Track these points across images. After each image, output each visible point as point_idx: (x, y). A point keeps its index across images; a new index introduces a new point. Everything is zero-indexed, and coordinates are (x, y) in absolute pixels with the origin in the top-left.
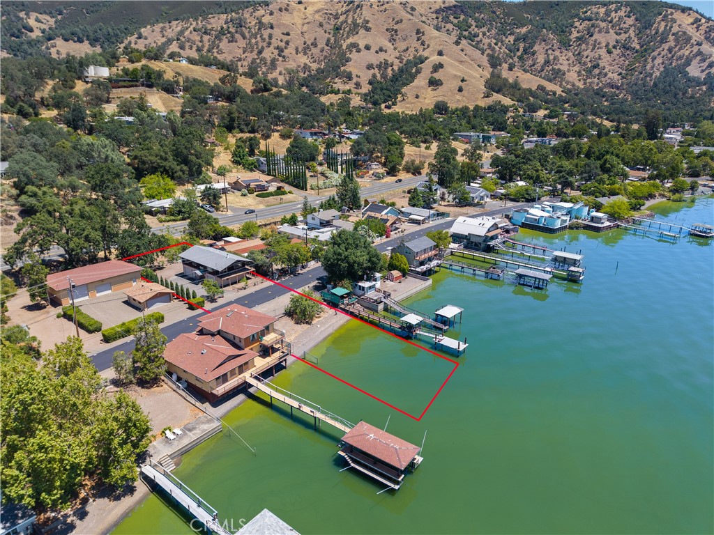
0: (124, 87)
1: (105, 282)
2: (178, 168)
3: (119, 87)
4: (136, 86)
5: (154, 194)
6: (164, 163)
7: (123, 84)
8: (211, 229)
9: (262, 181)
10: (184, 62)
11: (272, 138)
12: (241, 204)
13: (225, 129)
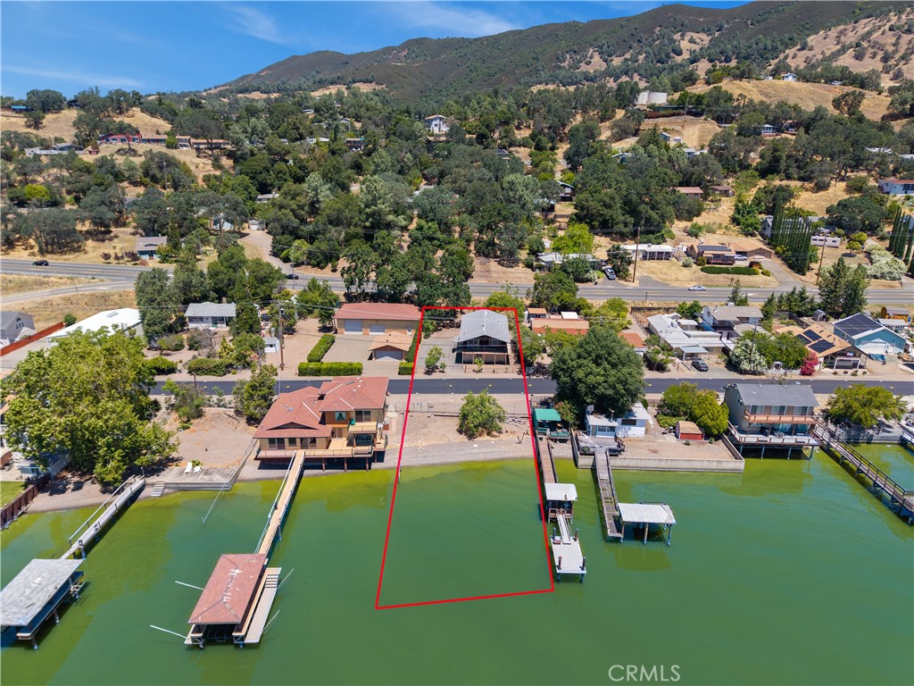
0: (664, 116)
1: (379, 323)
2: (622, 218)
3: (658, 117)
4: (679, 115)
5: (560, 247)
6: (605, 211)
7: (662, 112)
8: (558, 298)
9: (730, 250)
10: (790, 78)
11: (831, 190)
12: (664, 277)
13: (757, 173)
